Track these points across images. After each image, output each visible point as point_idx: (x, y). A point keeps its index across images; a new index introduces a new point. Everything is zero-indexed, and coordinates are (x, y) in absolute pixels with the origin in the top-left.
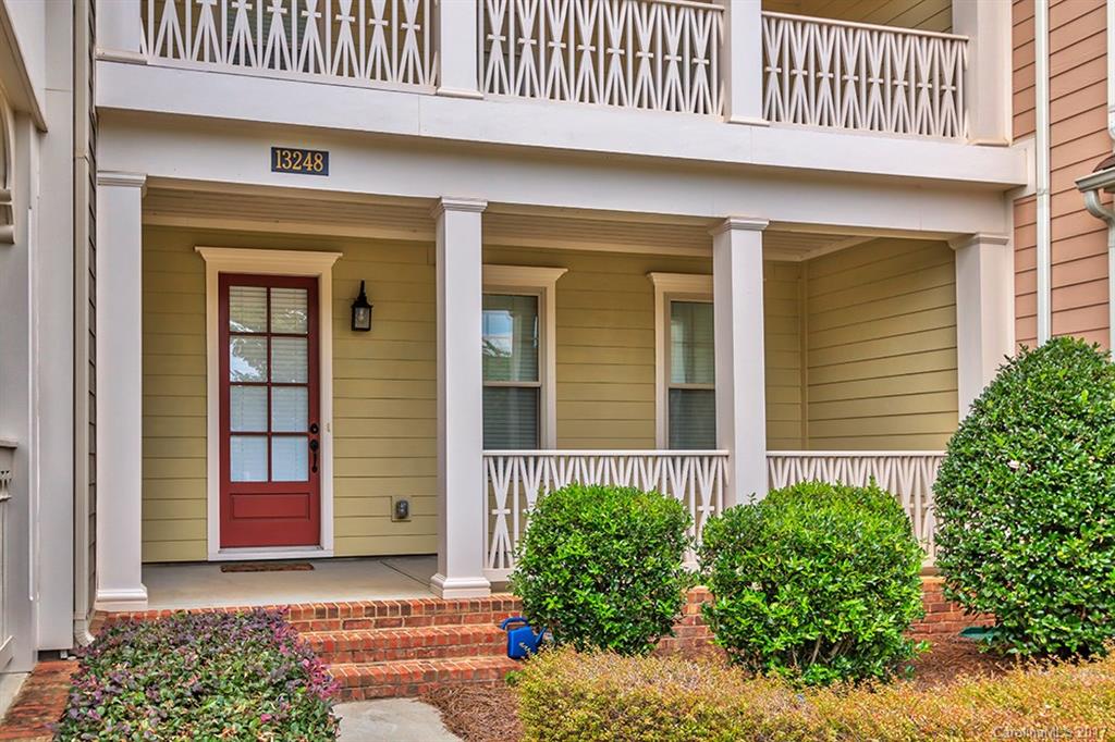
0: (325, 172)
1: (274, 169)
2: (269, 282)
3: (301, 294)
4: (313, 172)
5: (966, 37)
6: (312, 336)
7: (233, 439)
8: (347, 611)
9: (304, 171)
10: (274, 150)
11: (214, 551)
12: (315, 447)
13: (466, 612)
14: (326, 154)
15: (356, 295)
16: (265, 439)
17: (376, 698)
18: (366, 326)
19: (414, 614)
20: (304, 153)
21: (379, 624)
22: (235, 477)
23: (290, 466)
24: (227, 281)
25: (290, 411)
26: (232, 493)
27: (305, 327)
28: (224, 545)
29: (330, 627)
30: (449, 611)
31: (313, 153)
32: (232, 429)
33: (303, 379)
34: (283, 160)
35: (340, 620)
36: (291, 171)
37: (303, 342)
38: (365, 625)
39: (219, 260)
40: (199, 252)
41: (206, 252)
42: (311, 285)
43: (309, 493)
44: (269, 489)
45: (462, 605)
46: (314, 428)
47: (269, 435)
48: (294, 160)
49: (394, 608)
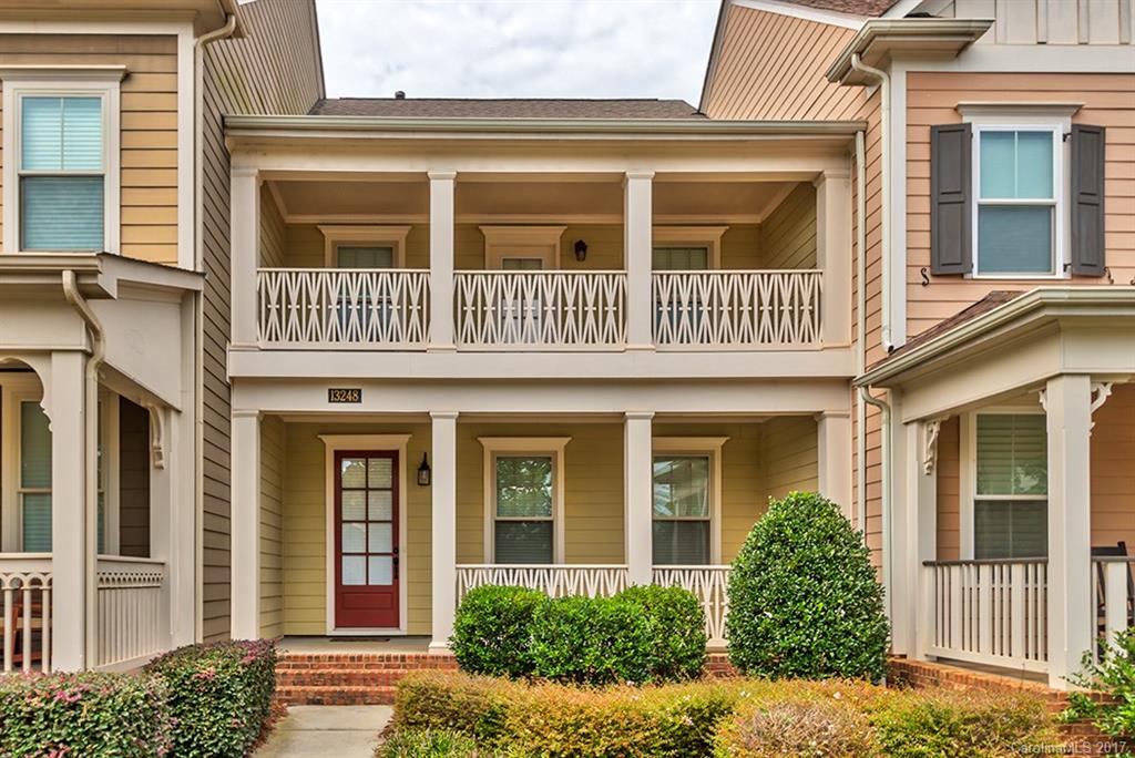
0: (359, 401)
1: (330, 401)
2: (366, 455)
3: (388, 462)
4: (352, 401)
5: (821, 271)
6: (395, 490)
7: (344, 558)
8: (368, 658)
9: (347, 401)
10: (330, 390)
11: (330, 630)
12: (396, 562)
13: (440, 662)
14: (360, 391)
15: (421, 462)
16: (364, 557)
17: (370, 704)
18: (427, 482)
19: (408, 662)
20: (347, 391)
21: (386, 667)
22: (345, 582)
23: (380, 575)
24: (340, 456)
25: (381, 539)
26: (342, 592)
27: (390, 483)
28: (338, 625)
29: (358, 667)
30: (429, 661)
31: (352, 390)
32: (344, 551)
33: (389, 518)
34: (334, 396)
35: (364, 663)
36: (339, 401)
37: (389, 493)
38: (378, 667)
39: (333, 443)
40: (320, 439)
41: (325, 438)
42: (393, 455)
43: (392, 591)
44: (367, 590)
45: (437, 658)
46: (396, 550)
47: (367, 554)
48: (341, 396)
49: (396, 658)
